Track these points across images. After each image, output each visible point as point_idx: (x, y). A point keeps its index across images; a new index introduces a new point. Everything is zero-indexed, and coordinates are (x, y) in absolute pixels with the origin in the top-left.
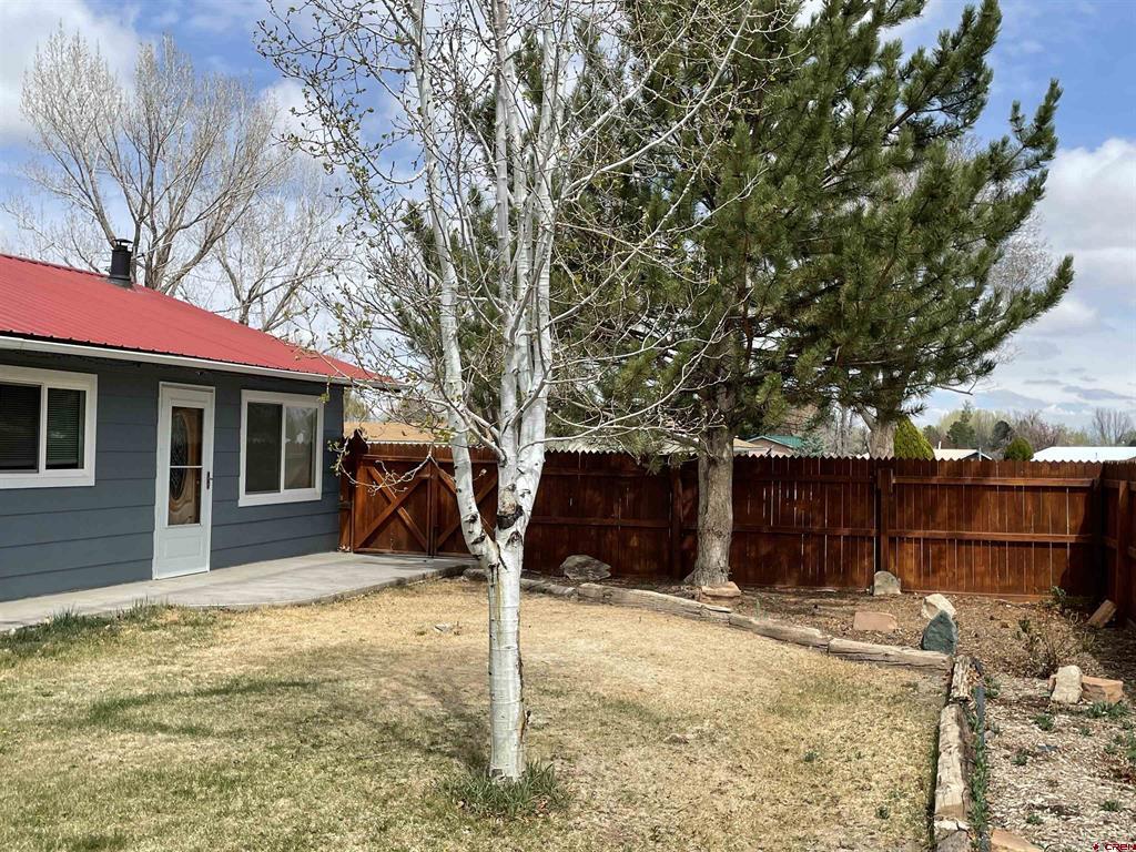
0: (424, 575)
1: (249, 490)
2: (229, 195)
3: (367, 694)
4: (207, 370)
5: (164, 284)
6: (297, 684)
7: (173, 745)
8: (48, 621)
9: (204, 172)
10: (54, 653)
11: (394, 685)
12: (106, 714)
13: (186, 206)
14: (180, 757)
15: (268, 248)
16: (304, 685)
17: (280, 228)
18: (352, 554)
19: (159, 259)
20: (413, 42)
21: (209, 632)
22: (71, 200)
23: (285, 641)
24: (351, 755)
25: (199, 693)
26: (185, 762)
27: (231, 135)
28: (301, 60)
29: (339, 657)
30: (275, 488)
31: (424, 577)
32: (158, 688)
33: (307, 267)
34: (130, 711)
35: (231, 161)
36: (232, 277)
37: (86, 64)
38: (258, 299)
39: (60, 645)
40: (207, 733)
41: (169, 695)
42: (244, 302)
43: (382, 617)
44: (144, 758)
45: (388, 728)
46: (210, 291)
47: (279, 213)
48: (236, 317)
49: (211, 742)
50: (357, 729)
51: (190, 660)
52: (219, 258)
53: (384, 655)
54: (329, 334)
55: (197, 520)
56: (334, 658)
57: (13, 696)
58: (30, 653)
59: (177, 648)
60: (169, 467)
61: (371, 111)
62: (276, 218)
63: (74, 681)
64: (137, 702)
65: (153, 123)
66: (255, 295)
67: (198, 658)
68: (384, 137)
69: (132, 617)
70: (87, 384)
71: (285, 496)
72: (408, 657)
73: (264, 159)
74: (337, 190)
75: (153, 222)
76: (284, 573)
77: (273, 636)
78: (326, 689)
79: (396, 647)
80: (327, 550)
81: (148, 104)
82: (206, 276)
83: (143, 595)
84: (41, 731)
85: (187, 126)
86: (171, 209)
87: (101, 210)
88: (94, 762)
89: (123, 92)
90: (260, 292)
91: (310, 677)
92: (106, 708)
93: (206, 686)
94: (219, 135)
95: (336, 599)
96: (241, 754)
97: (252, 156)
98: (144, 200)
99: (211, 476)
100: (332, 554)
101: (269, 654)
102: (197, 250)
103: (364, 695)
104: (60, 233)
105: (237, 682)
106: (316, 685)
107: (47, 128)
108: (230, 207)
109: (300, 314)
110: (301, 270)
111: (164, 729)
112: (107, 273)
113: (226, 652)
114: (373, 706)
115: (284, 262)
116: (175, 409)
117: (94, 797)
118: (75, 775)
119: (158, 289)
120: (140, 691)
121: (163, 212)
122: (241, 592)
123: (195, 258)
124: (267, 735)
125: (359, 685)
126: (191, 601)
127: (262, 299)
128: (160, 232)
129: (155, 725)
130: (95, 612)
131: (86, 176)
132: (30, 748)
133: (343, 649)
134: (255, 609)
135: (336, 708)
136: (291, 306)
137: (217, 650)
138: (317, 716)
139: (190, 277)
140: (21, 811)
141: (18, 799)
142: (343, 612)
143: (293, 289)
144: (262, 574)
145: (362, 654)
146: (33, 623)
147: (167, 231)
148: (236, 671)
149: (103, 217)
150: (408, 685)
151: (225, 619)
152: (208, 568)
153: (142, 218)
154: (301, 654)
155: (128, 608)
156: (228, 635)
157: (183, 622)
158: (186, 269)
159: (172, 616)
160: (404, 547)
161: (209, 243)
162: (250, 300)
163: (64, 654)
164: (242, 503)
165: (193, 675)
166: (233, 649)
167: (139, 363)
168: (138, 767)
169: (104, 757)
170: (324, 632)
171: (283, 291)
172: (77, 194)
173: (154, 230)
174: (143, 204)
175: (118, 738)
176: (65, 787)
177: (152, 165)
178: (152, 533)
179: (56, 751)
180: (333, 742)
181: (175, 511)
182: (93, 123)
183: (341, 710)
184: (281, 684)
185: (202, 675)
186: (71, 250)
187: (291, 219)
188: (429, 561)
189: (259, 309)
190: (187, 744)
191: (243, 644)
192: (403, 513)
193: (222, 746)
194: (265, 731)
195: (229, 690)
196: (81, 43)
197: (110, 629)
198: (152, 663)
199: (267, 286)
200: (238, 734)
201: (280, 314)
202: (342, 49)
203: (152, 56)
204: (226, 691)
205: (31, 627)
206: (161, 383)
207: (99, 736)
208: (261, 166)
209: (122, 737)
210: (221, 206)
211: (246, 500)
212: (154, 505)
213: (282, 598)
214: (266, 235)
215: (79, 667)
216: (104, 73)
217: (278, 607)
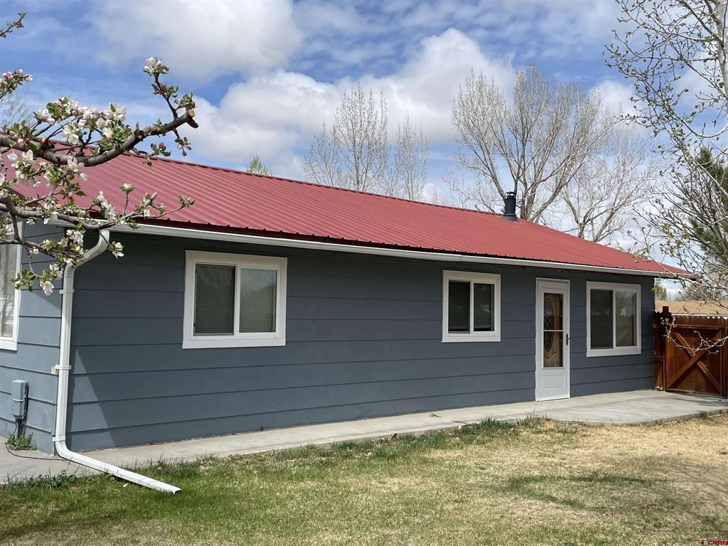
0: (720, 411)
1: (593, 346)
2: (571, 158)
3: (690, 493)
4: (565, 269)
5: (531, 216)
6: (638, 480)
7: (561, 511)
8: (478, 423)
9: (555, 146)
10: (483, 443)
11: (709, 490)
12: (517, 485)
13: (544, 167)
14: (566, 521)
15: (595, 189)
16: (642, 482)
17: (604, 175)
18: (664, 392)
19: (528, 202)
20: (716, 39)
21: (574, 438)
22: (478, 171)
23: (625, 449)
24: (683, 536)
25: (573, 479)
26: (570, 524)
27: (571, 120)
28: (634, 65)
29: (665, 465)
30: (610, 345)
31: (720, 412)
32: (547, 472)
33: (621, 199)
34: (531, 485)
35: (571, 137)
36: (573, 209)
37: (486, 90)
38: (590, 222)
39: (486, 438)
40: (582, 507)
41: (554, 477)
42: (581, 224)
43: (692, 439)
44: (545, 517)
45: (707, 520)
46: (559, 218)
47: (601, 166)
48: (576, 234)
49: (585, 513)
50: (684, 517)
51: (564, 456)
52: (564, 198)
53: (698, 466)
54: (661, 245)
55: (561, 365)
56: (660, 464)
57: (464, 467)
58: (470, 441)
59: (555, 447)
60: (543, 331)
61: (687, 91)
62: (600, 169)
63: (497, 462)
64: (535, 480)
65: (524, 120)
66: (588, 220)
67: (569, 455)
68: (696, 107)
69: (526, 424)
70: (495, 280)
71: (616, 351)
72: (716, 470)
73: (593, 133)
74: (659, 147)
75: (525, 180)
76: (618, 402)
77: (617, 445)
78: (659, 486)
79: (706, 462)
80: (647, 388)
81: (521, 109)
82: (557, 209)
83: (531, 411)
84: (482, 491)
85: (545, 118)
86: (535, 170)
87: (495, 175)
88: (514, 515)
89: (507, 104)
90: (591, 217)
91: (645, 476)
92: (517, 482)
93: (576, 475)
94: (564, 121)
95: (656, 423)
96: (606, 524)
97: (585, 132)
98: (519, 167)
99: (569, 337)
100: (650, 391)
101: (614, 457)
102: (551, 194)
103: (687, 494)
104: (473, 191)
105: (595, 474)
106: (651, 483)
107: (466, 131)
108: (571, 165)
109: (617, 229)
110: (618, 201)
111: (554, 500)
112: (502, 213)
113: (586, 453)
114: (695, 503)
115: (606, 197)
116: (546, 294)
117: (517, 539)
118: (504, 522)
119: (528, 220)
120: (536, 473)
121: (530, 173)
122: (592, 413)
123: (550, 199)
124: (621, 513)
125: (683, 486)
126: (561, 417)
127: (592, 222)
128: (529, 185)
129: (548, 496)
130: (505, 419)
131: (487, 156)
132: (476, 501)
133: (666, 459)
134: (602, 425)
135: (668, 501)
136: (612, 225)
137: (581, 451)
138: (655, 505)
139: (547, 211)
140: (476, 540)
141: (473, 532)
142: (663, 433)
143: (612, 214)
144: (604, 402)
145: (682, 465)
146: (470, 423)
147: (533, 184)
148: (594, 466)
149: (496, 179)
150: (720, 490)
151: (583, 430)
152: (569, 396)
153: (518, 178)
154: (637, 459)
155: (523, 418)
156: (586, 441)
157: (557, 430)
158: (545, 206)
159: (551, 426)
160: (703, 389)
161: (559, 188)
162: (585, 223)
163: (489, 444)
164: (588, 355)
165: (567, 466)
166: (590, 451)
167: (525, 267)
168: (541, 523)
169: (520, 513)
170: (651, 445)
171: (606, 215)
172: (482, 167)
173: (525, 184)
174: (519, 169)
175: (526, 502)
176: (499, 529)
177: (524, 145)
178: (534, 371)
179: (492, 505)
180: (669, 525)
181: (548, 358)
182: (490, 124)
183: (671, 503)
184: (626, 479)
185: (573, 466)
186: (479, 201)
187: (610, 168)
188: (723, 400)
189: (590, 229)
190: (569, 511)
191: (596, 449)
192: (702, 365)
193: (592, 517)
194: (620, 510)
195: (592, 478)
196: (483, 80)
197: (514, 431)
198: (541, 455)
199: (595, 213)
200: (602, 510)
201: (604, 231)
202: (664, 53)
203: (523, 79)
204: (590, 479)
205: (469, 425)
206: (537, 278)
207: (515, 499)
208: (591, 137)
209: (529, 501)
210: (565, 165)
211: (591, 353)
212: (535, 354)
213: (619, 420)
214: (593, 181)
215: (498, 453)
216: (496, 94)
217: (616, 425)
